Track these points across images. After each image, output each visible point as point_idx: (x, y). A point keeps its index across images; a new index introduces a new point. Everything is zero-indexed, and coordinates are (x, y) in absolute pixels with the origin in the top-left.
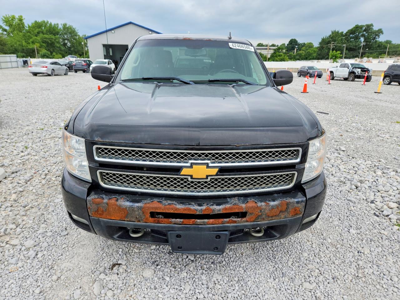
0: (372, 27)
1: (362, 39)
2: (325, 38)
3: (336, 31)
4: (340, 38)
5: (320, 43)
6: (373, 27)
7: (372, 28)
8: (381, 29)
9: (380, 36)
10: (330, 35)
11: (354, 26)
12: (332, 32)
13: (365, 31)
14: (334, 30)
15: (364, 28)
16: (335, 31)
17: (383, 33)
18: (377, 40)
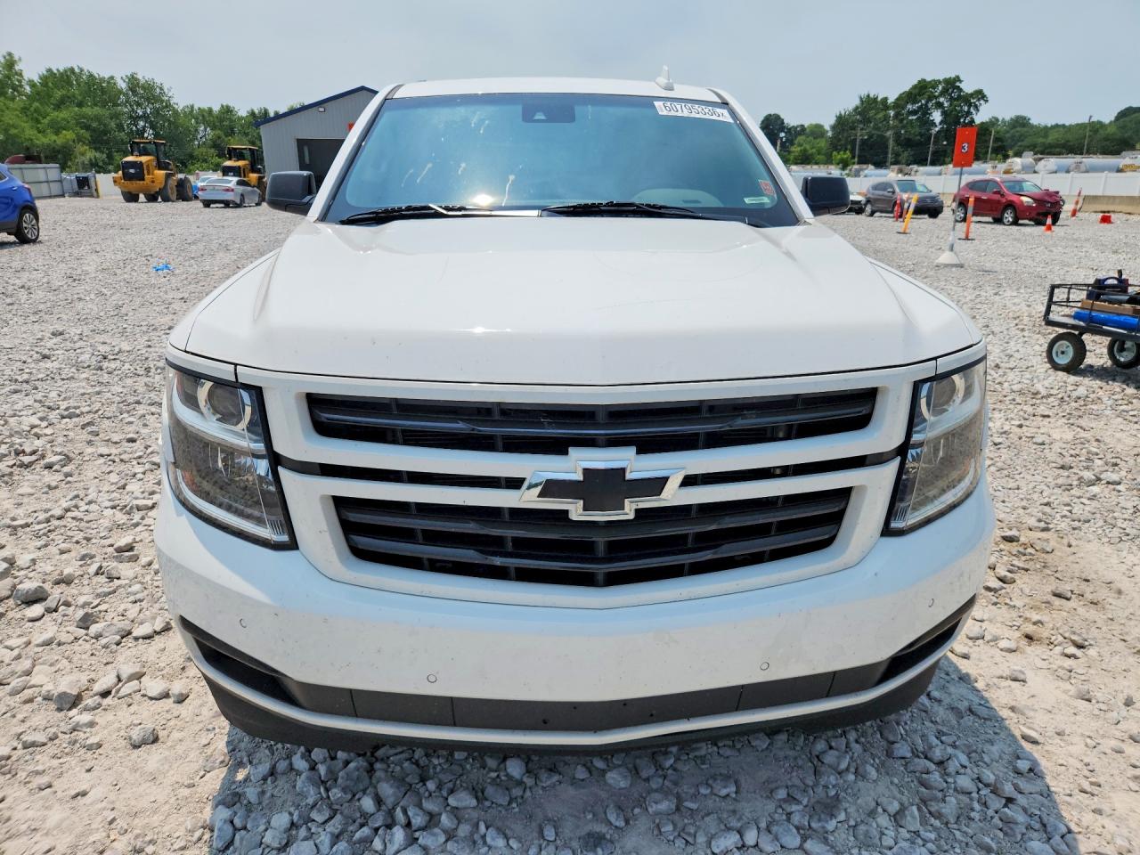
0: (958, 84)
1: (937, 116)
2: (843, 113)
3: (872, 96)
4: (881, 115)
5: (833, 128)
6: (962, 86)
7: (960, 88)
8: (981, 90)
9: (981, 108)
10: (857, 108)
11: (916, 82)
12: (861, 98)
13: (942, 94)
14: (866, 94)
15: (940, 88)
16: (868, 96)
17: (986, 101)
18: (974, 117)
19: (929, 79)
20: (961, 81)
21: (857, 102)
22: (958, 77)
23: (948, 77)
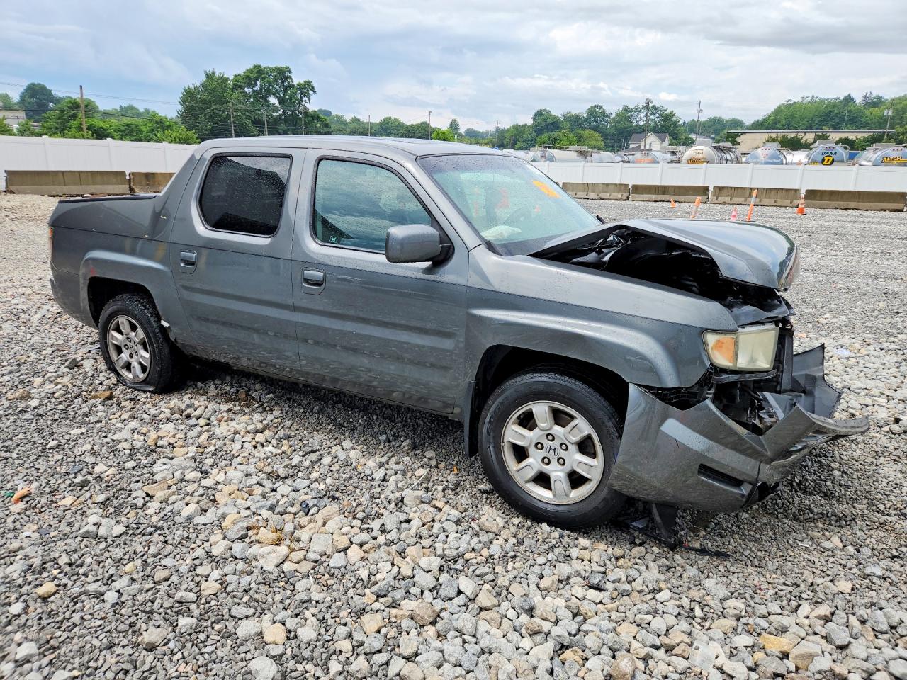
0: (287, 74)
3: (217, 75)
6: (293, 76)
7: (290, 78)
8: (310, 82)
10: (204, 85)
12: (207, 74)
13: (275, 81)
14: (212, 70)
15: (273, 75)
16: (214, 73)
17: (315, 92)
18: (307, 105)
19: (263, 65)
20: (290, 72)
21: (204, 78)
22: (288, 68)
23: (279, 66)
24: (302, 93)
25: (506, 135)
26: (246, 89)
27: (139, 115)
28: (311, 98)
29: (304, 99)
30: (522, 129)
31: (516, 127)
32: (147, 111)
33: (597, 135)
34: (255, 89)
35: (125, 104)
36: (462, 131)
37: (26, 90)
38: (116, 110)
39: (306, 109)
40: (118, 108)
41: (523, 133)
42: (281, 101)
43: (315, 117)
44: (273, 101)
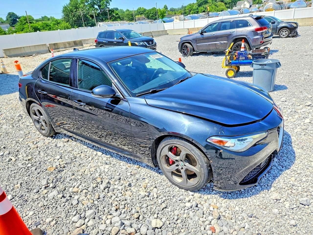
24: (106, 2)
25: (186, 9)
26: (85, 4)
27: (49, 19)
28: (110, 3)
29: (108, 4)
30: (192, 5)
31: (190, 5)
32: (51, 18)
33: (223, 4)
34: (89, 3)
35: (43, 16)
36: (169, 9)
37: (8, 15)
38: (40, 18)
39: (108, 8)
40: (41, 18)
41: (193, 6)
42: (99, 6)
43: (112, 11)
44: (96, 7)
